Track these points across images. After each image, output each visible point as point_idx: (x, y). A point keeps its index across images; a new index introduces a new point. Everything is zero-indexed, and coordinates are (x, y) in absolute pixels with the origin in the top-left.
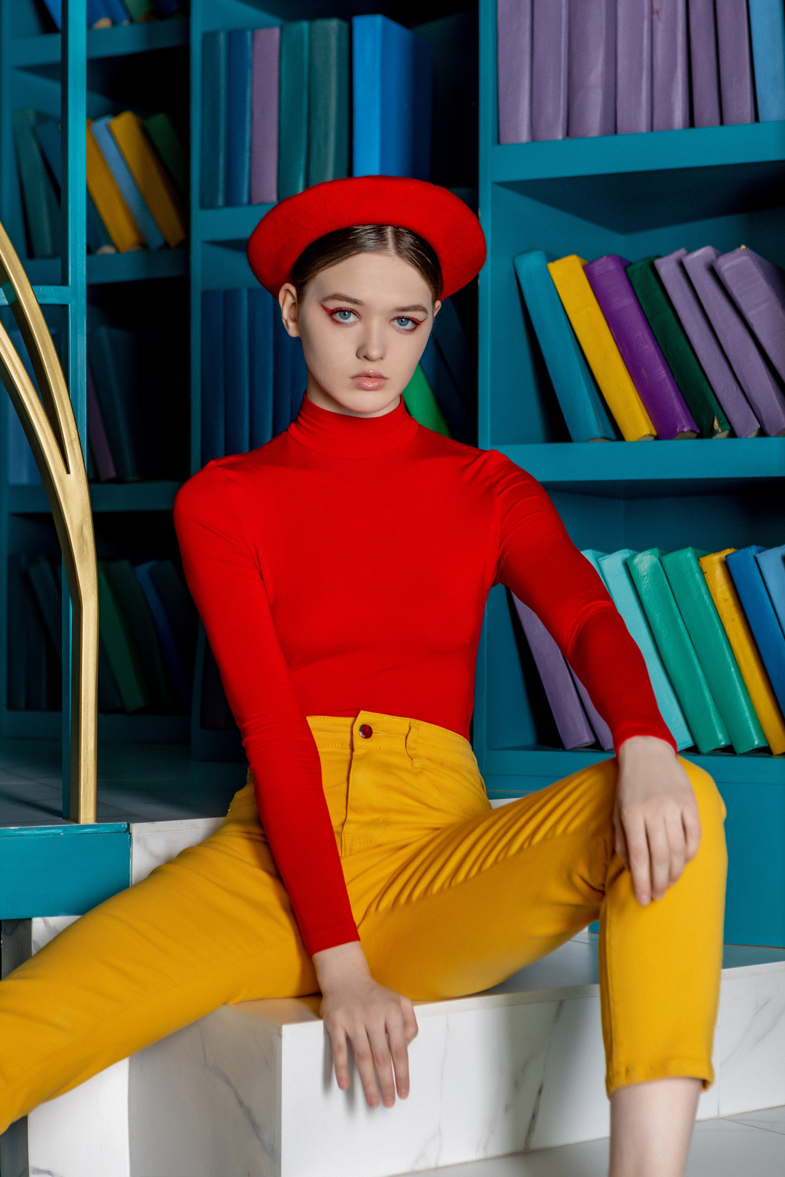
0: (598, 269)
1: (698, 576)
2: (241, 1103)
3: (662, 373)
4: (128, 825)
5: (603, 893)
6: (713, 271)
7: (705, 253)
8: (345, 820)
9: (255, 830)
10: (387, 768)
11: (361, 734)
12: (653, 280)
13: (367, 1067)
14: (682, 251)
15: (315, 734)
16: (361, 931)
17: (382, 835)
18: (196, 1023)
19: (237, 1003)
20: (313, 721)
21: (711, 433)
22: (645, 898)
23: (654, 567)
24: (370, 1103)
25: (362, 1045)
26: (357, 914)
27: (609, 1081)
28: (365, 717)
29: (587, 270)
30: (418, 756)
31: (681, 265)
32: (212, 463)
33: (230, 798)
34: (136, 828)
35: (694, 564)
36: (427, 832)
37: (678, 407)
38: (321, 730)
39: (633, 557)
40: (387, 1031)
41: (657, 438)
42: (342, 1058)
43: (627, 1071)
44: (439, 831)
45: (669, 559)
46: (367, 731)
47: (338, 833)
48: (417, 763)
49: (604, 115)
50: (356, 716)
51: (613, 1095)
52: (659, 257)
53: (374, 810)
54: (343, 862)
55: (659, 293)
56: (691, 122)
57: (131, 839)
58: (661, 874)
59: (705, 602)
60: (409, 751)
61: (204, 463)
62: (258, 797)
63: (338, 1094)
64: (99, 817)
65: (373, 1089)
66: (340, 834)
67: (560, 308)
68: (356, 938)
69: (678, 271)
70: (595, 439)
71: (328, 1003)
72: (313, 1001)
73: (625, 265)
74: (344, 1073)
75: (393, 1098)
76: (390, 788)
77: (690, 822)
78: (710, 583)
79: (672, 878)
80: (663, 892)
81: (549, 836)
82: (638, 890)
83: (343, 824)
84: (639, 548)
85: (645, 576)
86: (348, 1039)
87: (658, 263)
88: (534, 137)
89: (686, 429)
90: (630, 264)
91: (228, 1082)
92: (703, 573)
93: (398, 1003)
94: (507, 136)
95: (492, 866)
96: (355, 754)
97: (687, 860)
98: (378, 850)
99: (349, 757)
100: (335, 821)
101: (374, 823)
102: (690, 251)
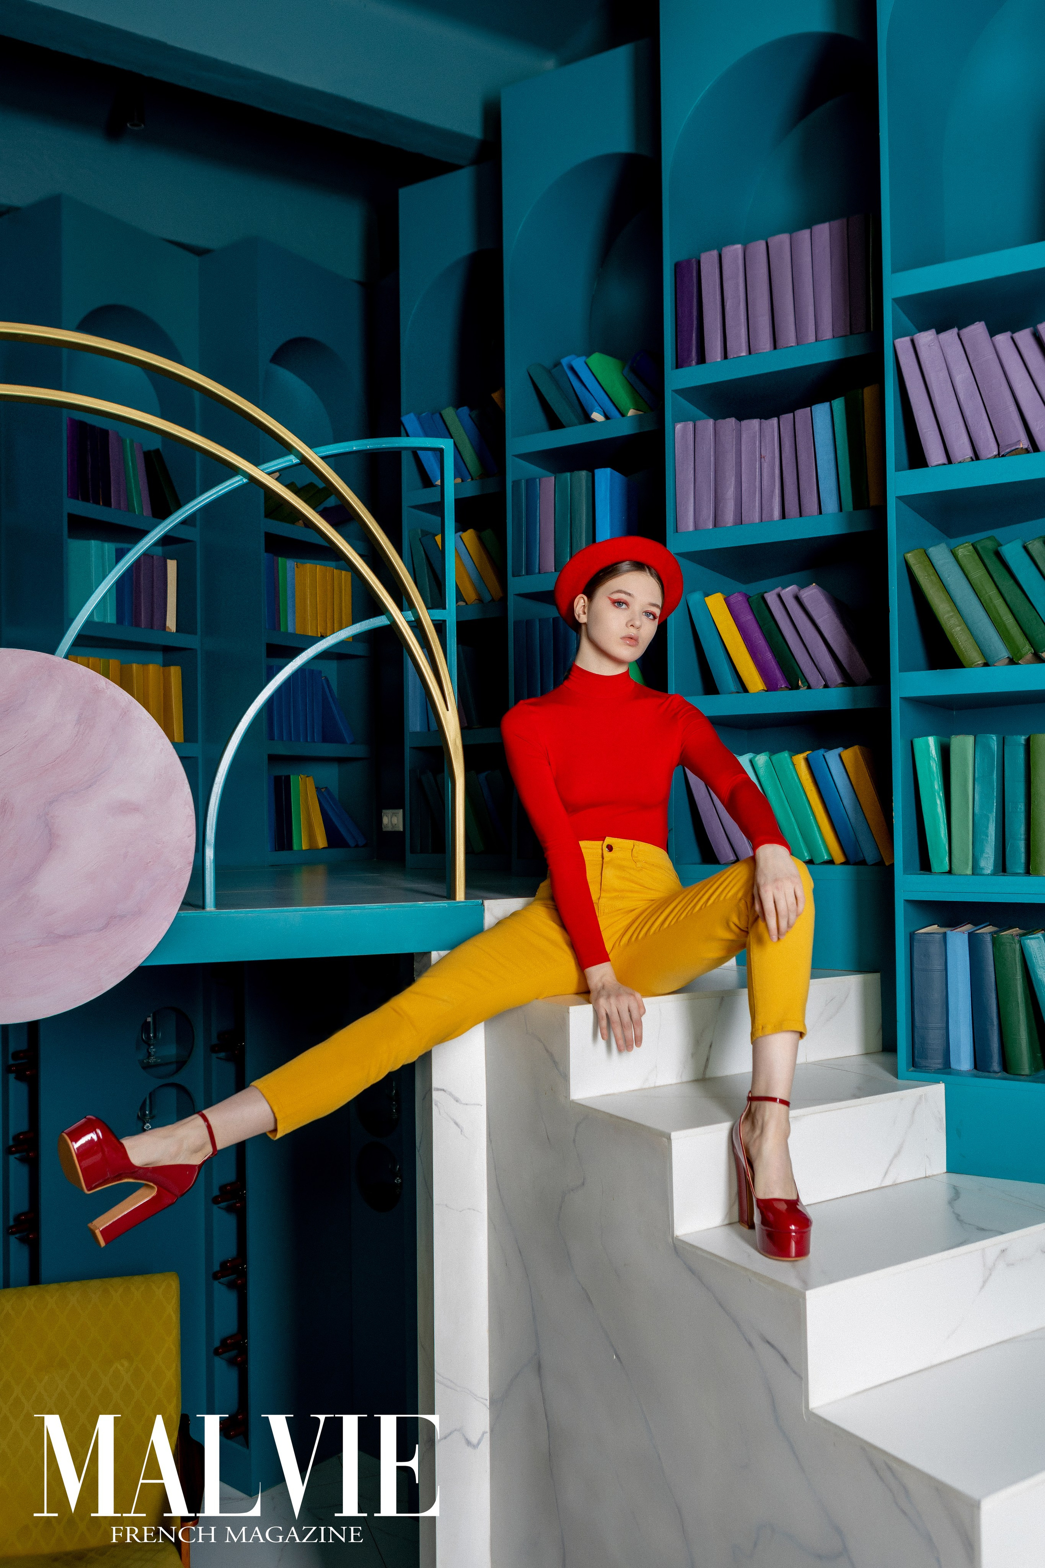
0: (732, 600)
1: (791, 767)
2: (547, 1051)
3: (769, 656)
4: (483, 901)
5: (747, 932)
6: (797, 598)
7: (792, 589)
8: (600, 896)
9: (550, 902)
10: (621, 868)
11: (607, 849)
12: (763, 605)
13: (618, 1030)
14: (779, 589)
15: (583, 850)
16: (611, 956)
17: (620, 904)
18: (521, 1007)
19: (543, 998)
20: (583, 844)
21: (797, 687)
22: (775, 937)
23: (766, 762)
24: (620, 1050)
25: (615, 1017)
26: (608, 947)
27: (752, 1034)
28: (609, 840)
29: (726, 600)
30: (639, 861)
31: (779, 596)
32: (521, 702)
33: (538, 887)
34: (487, 903)
35: (789, 760)
36: (647, 902)
37: (778, 674)
38: (586, 848)
39: (755, 757)
40: (629, 1011)
41: (767, 691)
42: (604, 1023)
43: (763, 1028)
44: (654, 902)
45: (775, 757)
46: (610, 848)
47: (596, 903)
48: (639, 865)
49: (735, 515)
50: (604, 840)
51: (754, 1042)
52: (766, 592)
53: (615, 890)
54: (599, 919)
55: (767, 612)
56: (783, 516)
57: (484, 909)
58: (783, 924)
59: (795, 781)
60: (633, 858)
61: (516, 702)
62: (552, 886)
63: (601, 1043)
64: (467, 897)
65: (621, 1042)
66: (598, 904)
67: (712, 622)
68: (608, 960)
69: (777, 599)
70: (732, 693)
71: (593, 995)
72: (585, 995)
73: (747, 597)
74: (605, 1031)
75: (633, 1047)
76: (624, 878)
77: (799, 894)
78: (798, 771)
79: (789, 926)
80: (784, 934)
81: (703, 907)
82: (771, 934)
83: (599, 899)
84: (758, 752)
85: (761, 767)
86: (607, 1014)
87: (766, 595)
88: (696, 527)
89: (783, 686)
90: (751, 597)
91: (540, 1040)
92: (794, 765)
93: (634, 996)
94: (682, 528)
95: (684, 918)
96: (604, 860)
97: (798, 915)
98: (619, 912)
99: (601, 862)
100: (594, 897)
101: (616, 898)
102: (784, 588)
